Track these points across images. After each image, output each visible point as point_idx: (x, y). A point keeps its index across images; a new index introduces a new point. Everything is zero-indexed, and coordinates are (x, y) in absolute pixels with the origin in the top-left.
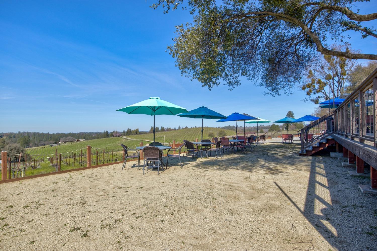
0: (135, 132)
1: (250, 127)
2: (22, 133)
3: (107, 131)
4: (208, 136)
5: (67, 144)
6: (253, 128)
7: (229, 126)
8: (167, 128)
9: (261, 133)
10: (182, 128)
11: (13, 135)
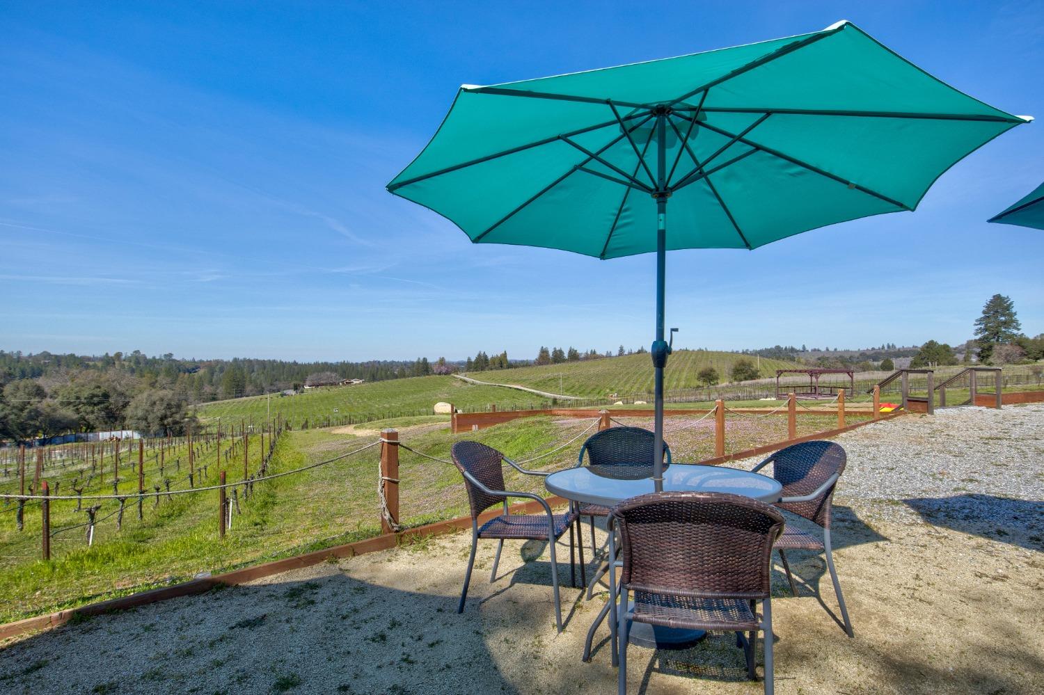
0: (497, 362)
1: (848, 351)
2: (241, 360)
3: (425, 359)
4: (698, 379)
5: (320, 392)
6: (857, 355)
7: (778, 347)
8: (587, 353)
9: (884, 370)
10: (630, 353)
11: (219, 366)
